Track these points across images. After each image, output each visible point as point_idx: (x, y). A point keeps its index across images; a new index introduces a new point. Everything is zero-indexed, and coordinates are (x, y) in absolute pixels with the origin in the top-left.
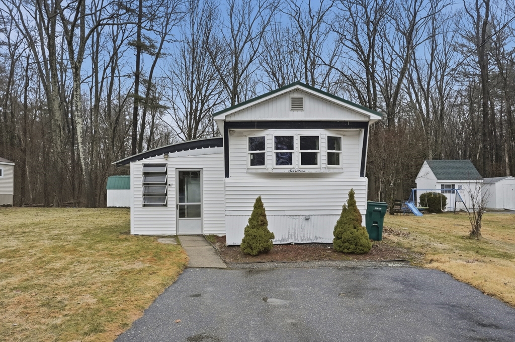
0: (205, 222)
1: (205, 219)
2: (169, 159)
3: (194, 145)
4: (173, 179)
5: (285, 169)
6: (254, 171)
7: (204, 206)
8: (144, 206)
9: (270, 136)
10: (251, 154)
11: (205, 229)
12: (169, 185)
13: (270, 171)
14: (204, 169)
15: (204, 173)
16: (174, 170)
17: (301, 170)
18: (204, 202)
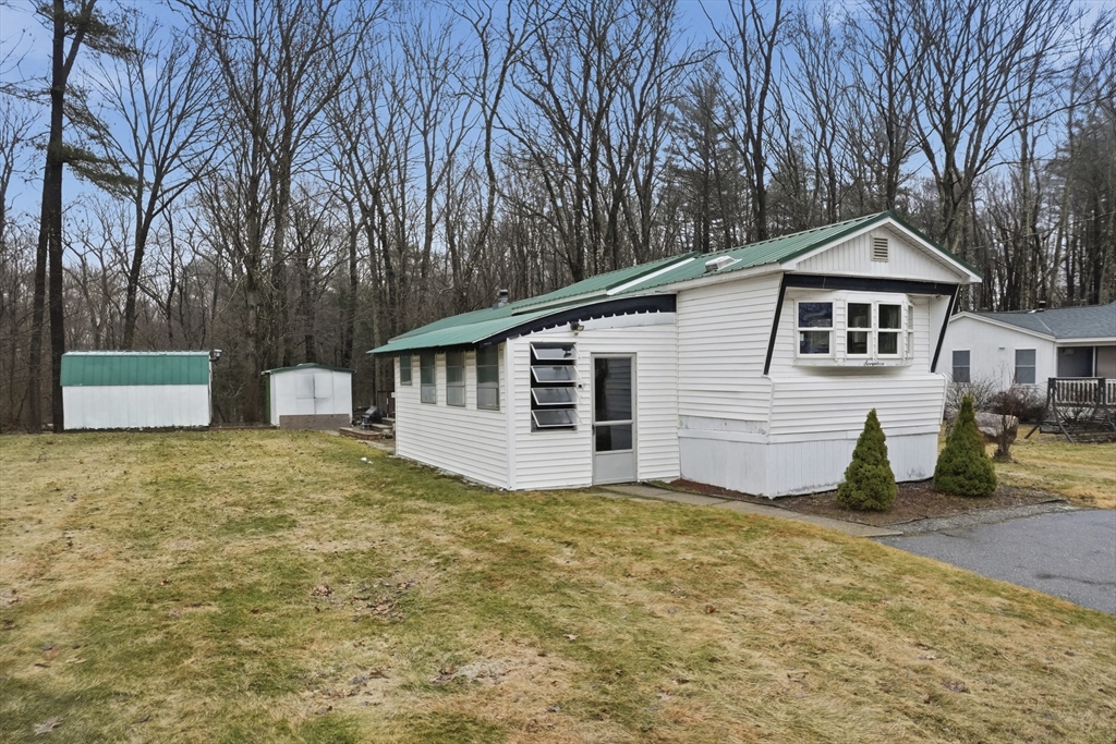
0: (640, 458)
1: (640, 451)
2: (581, 334)
3: (622, 306)
4: (584, 374)
5: (857, 360)
6: (809, 364)
7: (639, 425)
8: (535, 429)
9: (841, 300)
10: (801, 332)
11: (640, 470)
12: (580, 386)
13: (841, 363)
14: (639, 355)
15: (639, 361)
16: (588, 355)
17: (880, 362)
18: (639, 419)
